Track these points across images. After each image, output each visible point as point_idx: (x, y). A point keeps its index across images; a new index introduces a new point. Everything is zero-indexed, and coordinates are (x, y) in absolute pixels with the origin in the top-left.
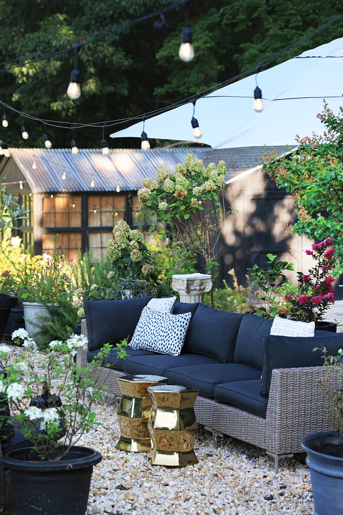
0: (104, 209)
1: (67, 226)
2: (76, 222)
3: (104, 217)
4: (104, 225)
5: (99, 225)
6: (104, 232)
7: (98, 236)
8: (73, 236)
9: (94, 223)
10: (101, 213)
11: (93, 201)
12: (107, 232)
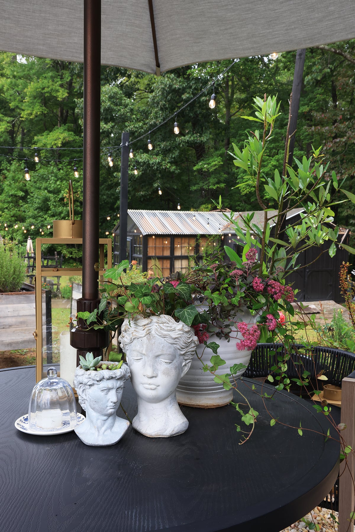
0: (183, 245)
1: (162, 255)
2: (167, 253)
3: (183, 250)
4: (183, 255)
5: (180, 255)
6: (183, 259)
7: (180, 261)
8: (165, 261)
9: (178, 253)
10: (181, 248)
11: (177, 240)
12: (185, 259)
